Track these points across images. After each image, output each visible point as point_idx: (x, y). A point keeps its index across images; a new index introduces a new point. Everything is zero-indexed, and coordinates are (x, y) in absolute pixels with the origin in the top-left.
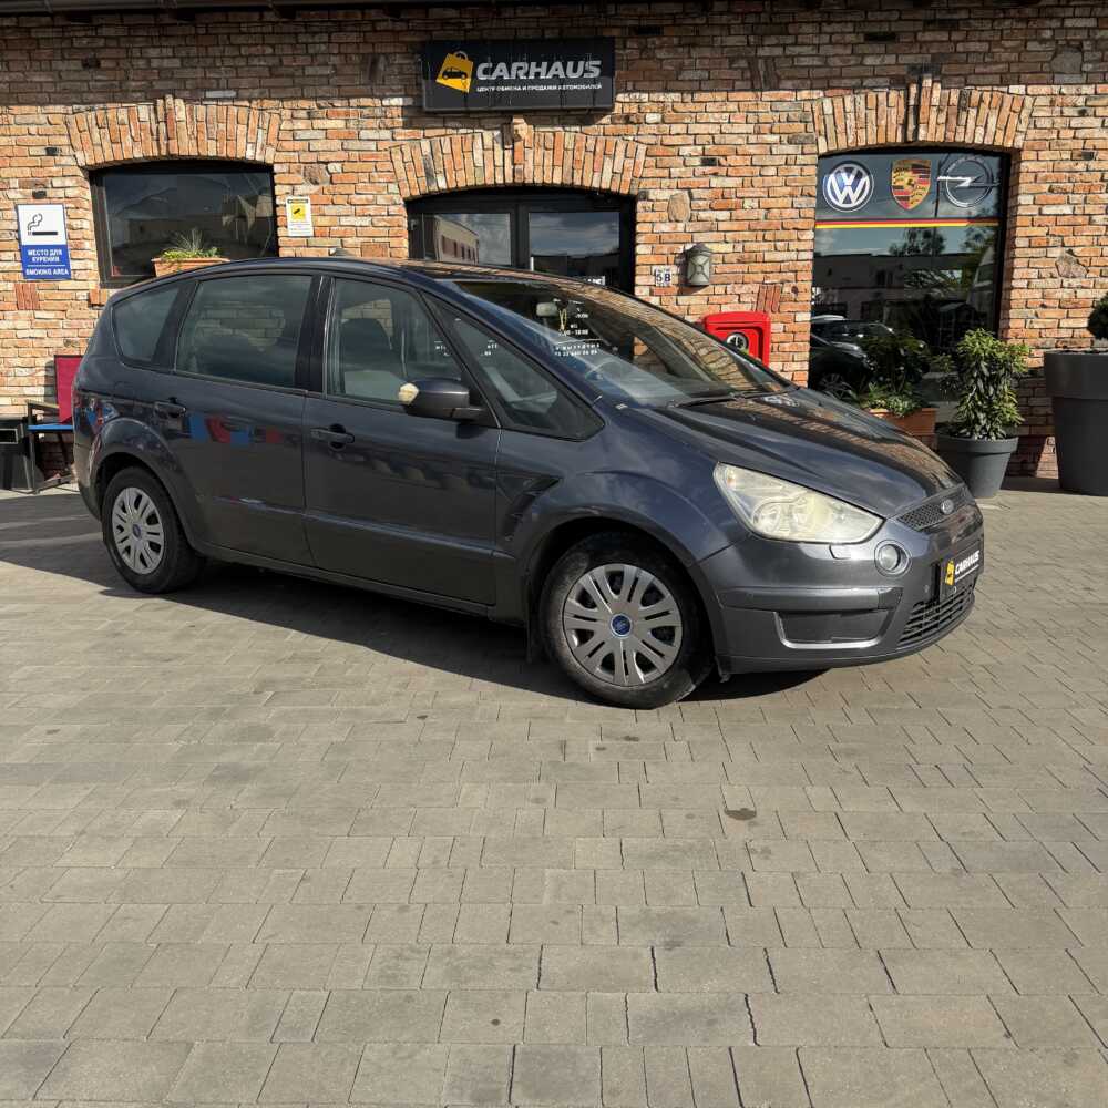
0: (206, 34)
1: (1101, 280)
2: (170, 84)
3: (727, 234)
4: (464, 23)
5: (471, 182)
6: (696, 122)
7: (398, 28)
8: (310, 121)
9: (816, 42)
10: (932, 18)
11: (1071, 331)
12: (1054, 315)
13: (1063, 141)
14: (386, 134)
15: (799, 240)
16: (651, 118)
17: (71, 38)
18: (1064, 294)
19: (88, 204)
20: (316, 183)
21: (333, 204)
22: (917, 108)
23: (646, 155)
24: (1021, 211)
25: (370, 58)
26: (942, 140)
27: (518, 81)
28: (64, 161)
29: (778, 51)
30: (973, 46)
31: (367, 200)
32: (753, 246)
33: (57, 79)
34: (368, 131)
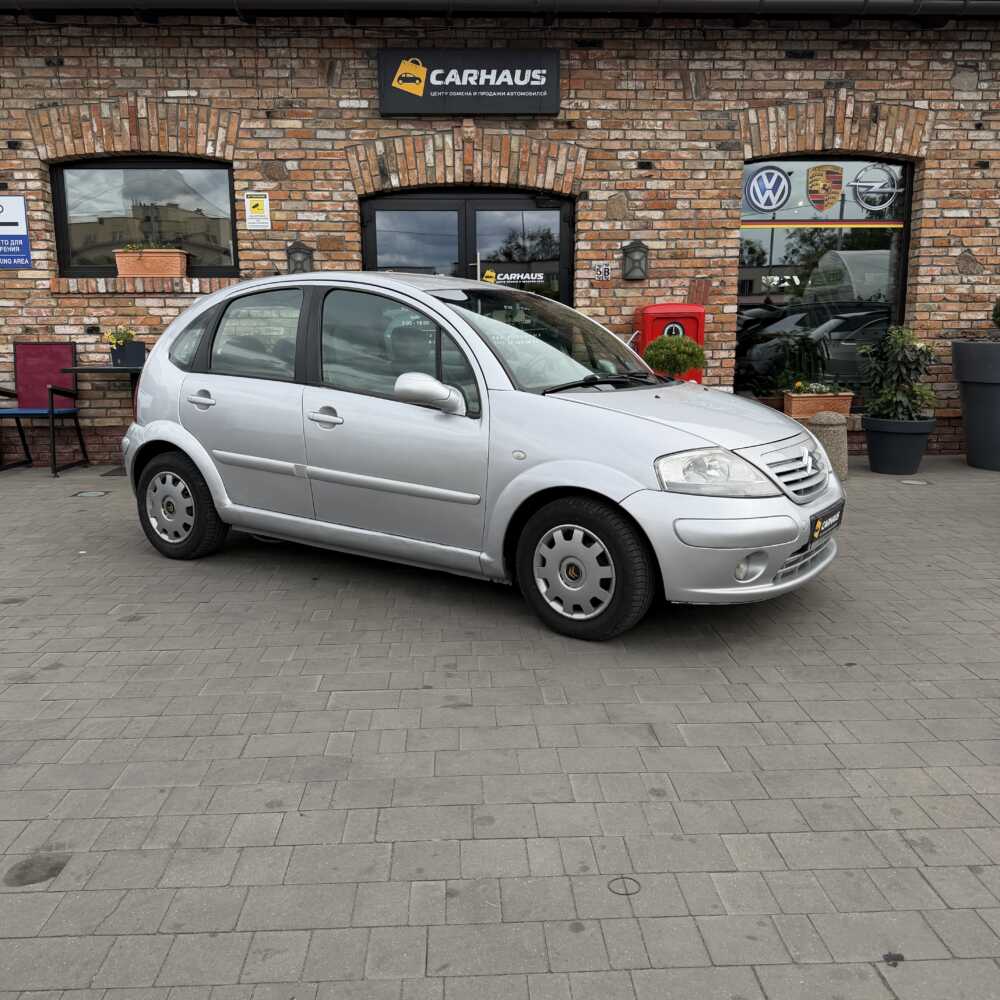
0: (169, 36)
1: (997, 277)
2: (133, 83)
3: (661, 232)
4: (416, 32)
5: (422, 181)
6: (634, 129)
7: (355, 36)
8: (268, 121)
9: (742, 58)
10: (846, 38)
11: (969, 323)
12: (955, 308)
13: (963, 152)
14: (341, 135)
15: (726, 238)
16: (591, 124)
17: (35, 37)
18: (963, 289)
19: (48, 197)
20: (276, 180)
21: (290, 199)
22: (833, 119)
23: (588, 158)
24: (925, 214)
25: (328, 63)
26: (855, 148)
27: (468, 87)
28: (26, 154)
29: (706, 65)
30: (882, 65)
31: (323, 196)
32: (686, 243)
33: (20, 75)
34: (325, 132)
